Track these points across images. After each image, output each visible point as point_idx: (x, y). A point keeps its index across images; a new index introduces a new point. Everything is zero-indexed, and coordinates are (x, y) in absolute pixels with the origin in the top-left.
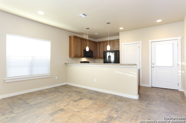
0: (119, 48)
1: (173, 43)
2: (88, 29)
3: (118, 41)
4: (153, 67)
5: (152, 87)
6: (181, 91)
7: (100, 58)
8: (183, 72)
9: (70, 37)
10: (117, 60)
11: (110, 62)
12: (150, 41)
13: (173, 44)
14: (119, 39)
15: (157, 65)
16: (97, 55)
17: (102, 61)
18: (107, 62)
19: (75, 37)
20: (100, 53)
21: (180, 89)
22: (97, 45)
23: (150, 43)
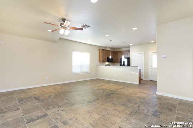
0: (130, 56)
3: (129, 51)
4: (151, 68)
5: (150, 80)
7: (117, 62)
9: (99, 50)
10: (129, 64)
11: (124, 65)
12: (149, 52)
15: (153, 67)
17: (119, 64)
18: (122, 65)
19: (103, 50)
20: (117, 59)
22: (116, 54)
23: (149, 53)
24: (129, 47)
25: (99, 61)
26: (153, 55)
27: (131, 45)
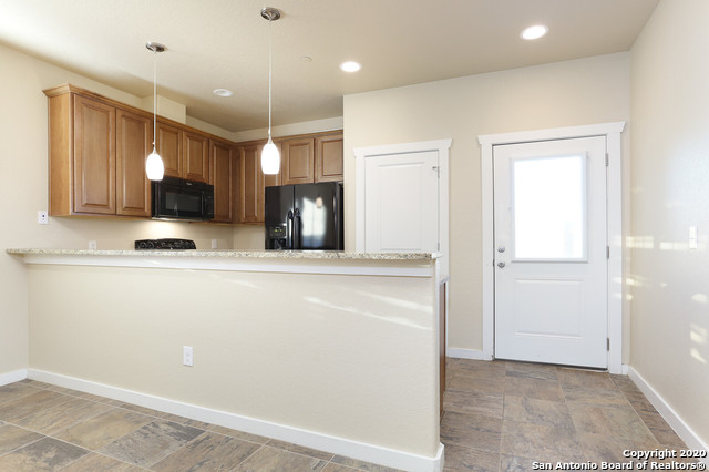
0: (342, 175)
1: (587, 153)
2: (160, 49)
3: (337, 138)
4: (502, 265)
5: (495, 360)
6: (619, 373)
7: (250, 222)
8: (630, 282)
9: (51, 95)
10: (334, 239)
11: (298, 243)
12: (486, 140)
13: (588, 157)
14: (341, 132)
15: (520, 254)
16: (240, 211)
17: (259, 236)
18: (284, 245)
19: (87, 100)
20: (250, 198)
21: (617, 366)
22: (239, 157)
23: (486, 149)
24: (335, 107)
25: (55, 209)
26: (518, 166)
27: (351, 67)
